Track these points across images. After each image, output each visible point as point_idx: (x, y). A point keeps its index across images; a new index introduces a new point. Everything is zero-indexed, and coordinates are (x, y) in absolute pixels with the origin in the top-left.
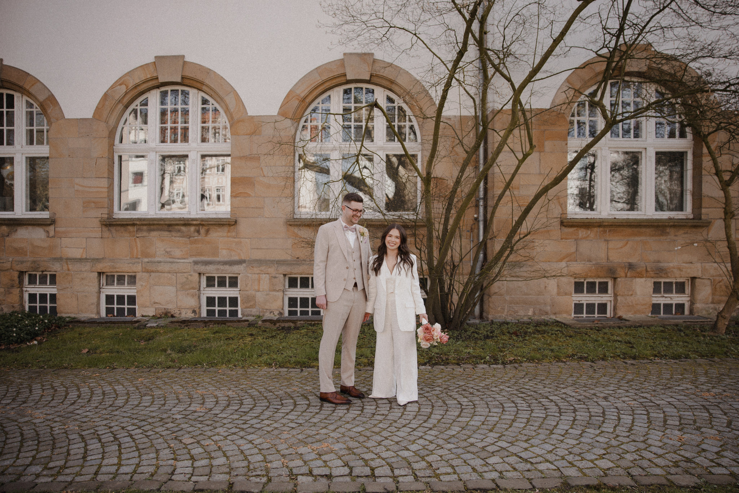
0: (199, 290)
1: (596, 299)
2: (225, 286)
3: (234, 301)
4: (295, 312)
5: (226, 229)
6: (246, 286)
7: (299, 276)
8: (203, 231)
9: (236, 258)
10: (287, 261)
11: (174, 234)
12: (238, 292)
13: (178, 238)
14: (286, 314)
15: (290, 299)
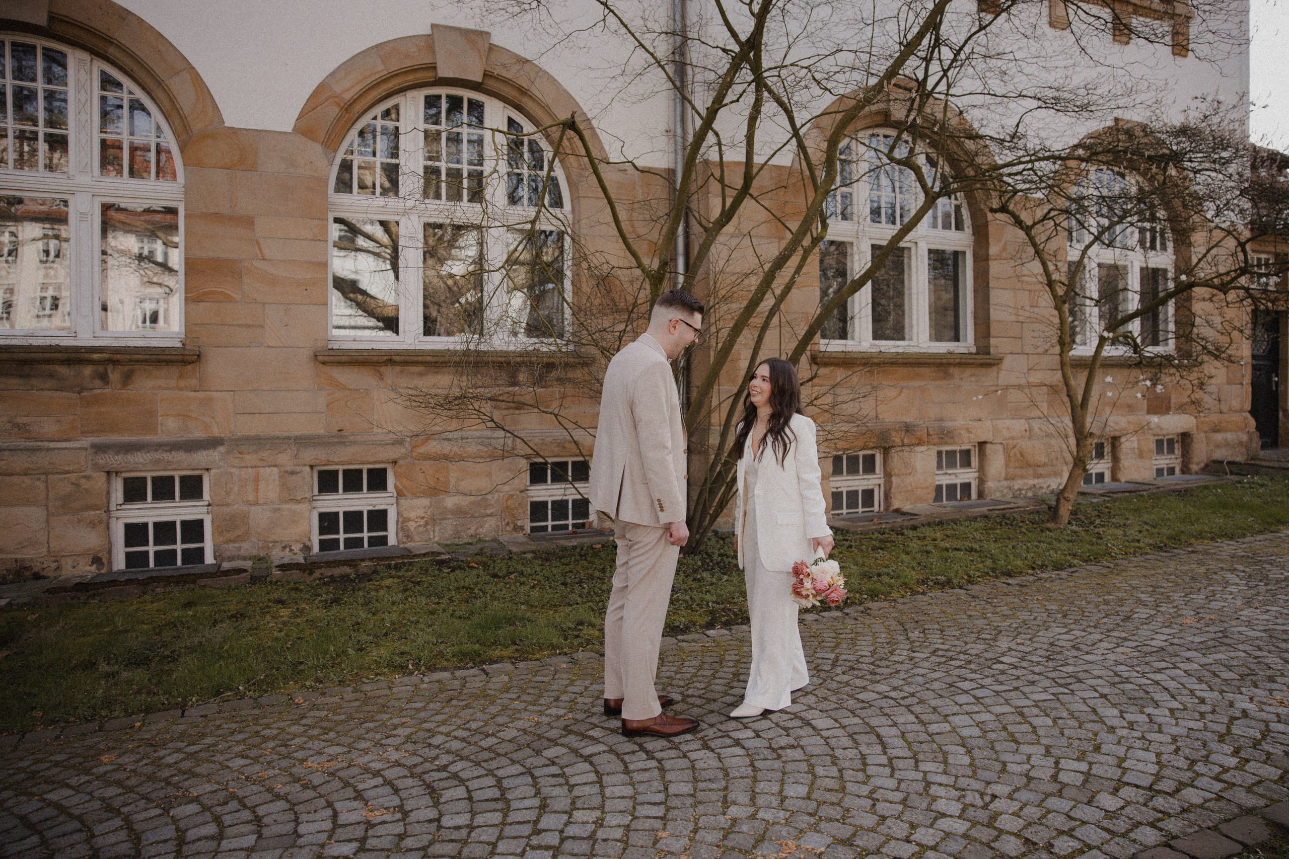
0: (108, 511)
1: (860, 482)
2: (172, 497)
3: (194, 530)
4: (335, 543)
5: (175, 370)
6: (228, 493)
7: (341, 468)
8: (114, 375)
9: (199, 434)
10: (318, 437)
11: (34, 381)
12: (205, 509)
13: (49, 393)
14: (316, 549)
15: (323, 517)
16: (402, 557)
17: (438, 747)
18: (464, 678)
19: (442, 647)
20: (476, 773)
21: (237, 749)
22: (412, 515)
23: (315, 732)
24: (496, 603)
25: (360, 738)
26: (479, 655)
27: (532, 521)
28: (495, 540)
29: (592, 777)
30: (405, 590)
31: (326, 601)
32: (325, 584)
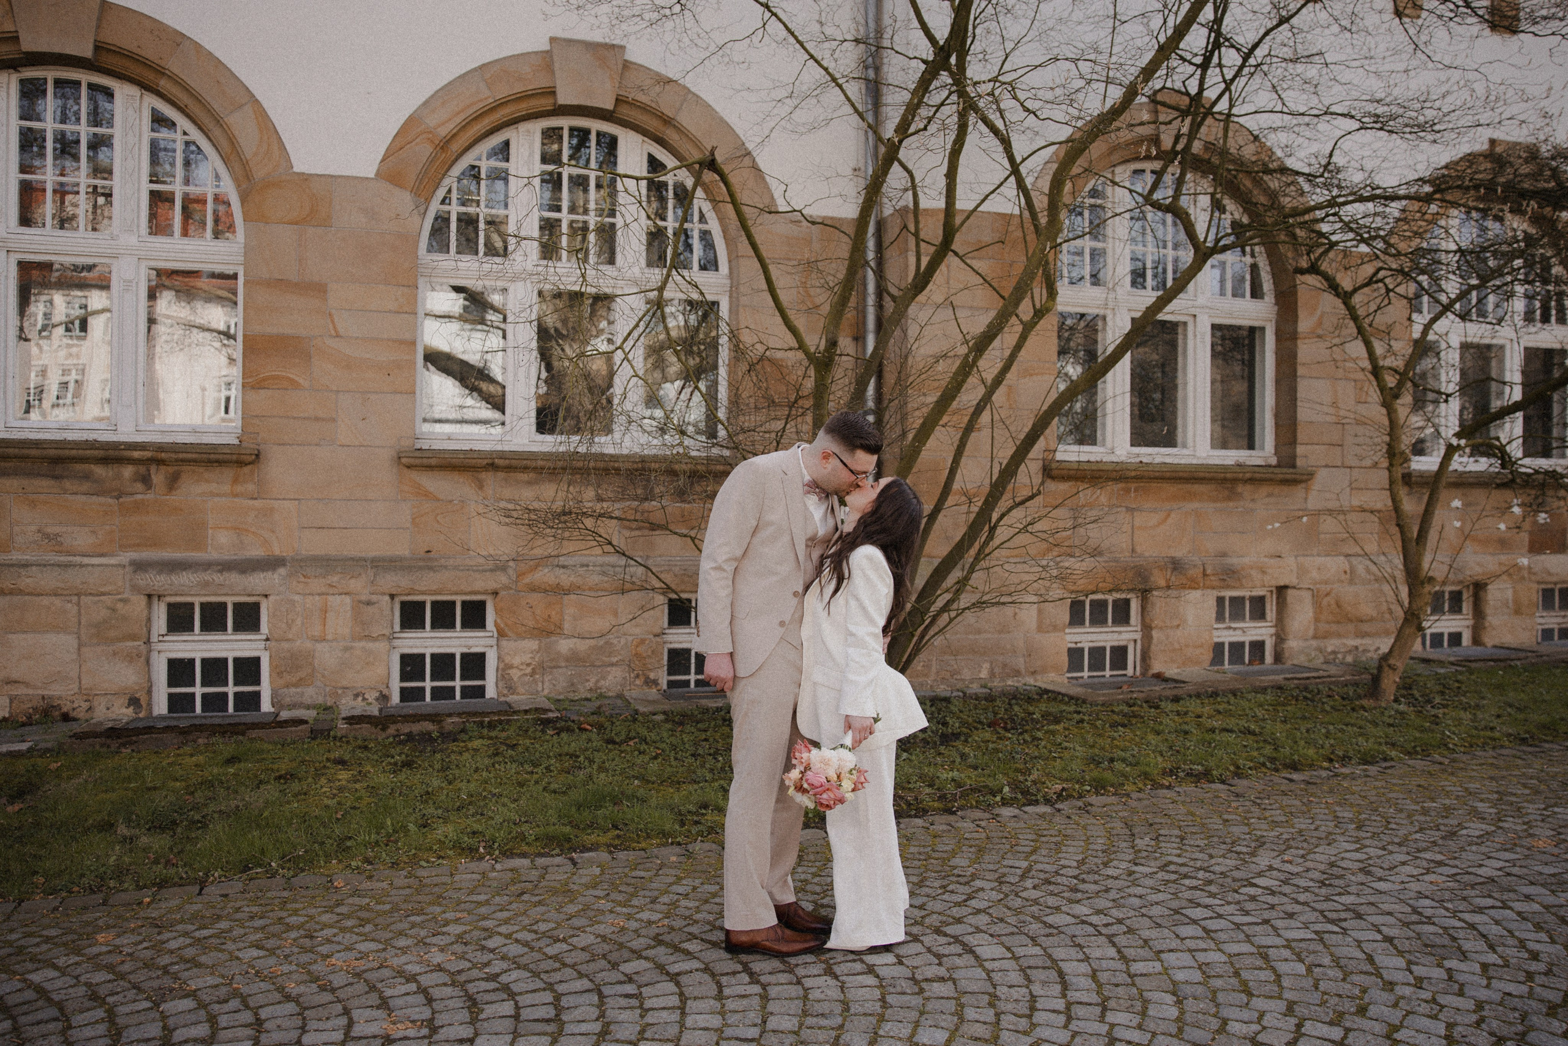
0: (148, 642)
1: (1108, 636)
2: (224, 629)
3: (248, 669)
4: (419, 693)
5: (229, 473)
6: (290, 627)
7: (429, 599)
8: (159, 477)
9: (256, 552)
10: (401, 559)
11: (67, 484)
12: (262, 645)
13: (84, 498)
14: (396, 698)
15: (405, 659)
16: (499, 713)
17: (492, 951)
18: (546, 868)
19: (525, 828)
20: (532, 987)
21: (253, 938)
22: (516, 661)
23: (349, 923)
24: (603, 776)
25: (401, 933)
26: (569, 840)
27: (669, 674)
28: (620, 696)
29: (675, 1001)
30: (496, 754)
31: (396, 764)
32: (401, 742)
